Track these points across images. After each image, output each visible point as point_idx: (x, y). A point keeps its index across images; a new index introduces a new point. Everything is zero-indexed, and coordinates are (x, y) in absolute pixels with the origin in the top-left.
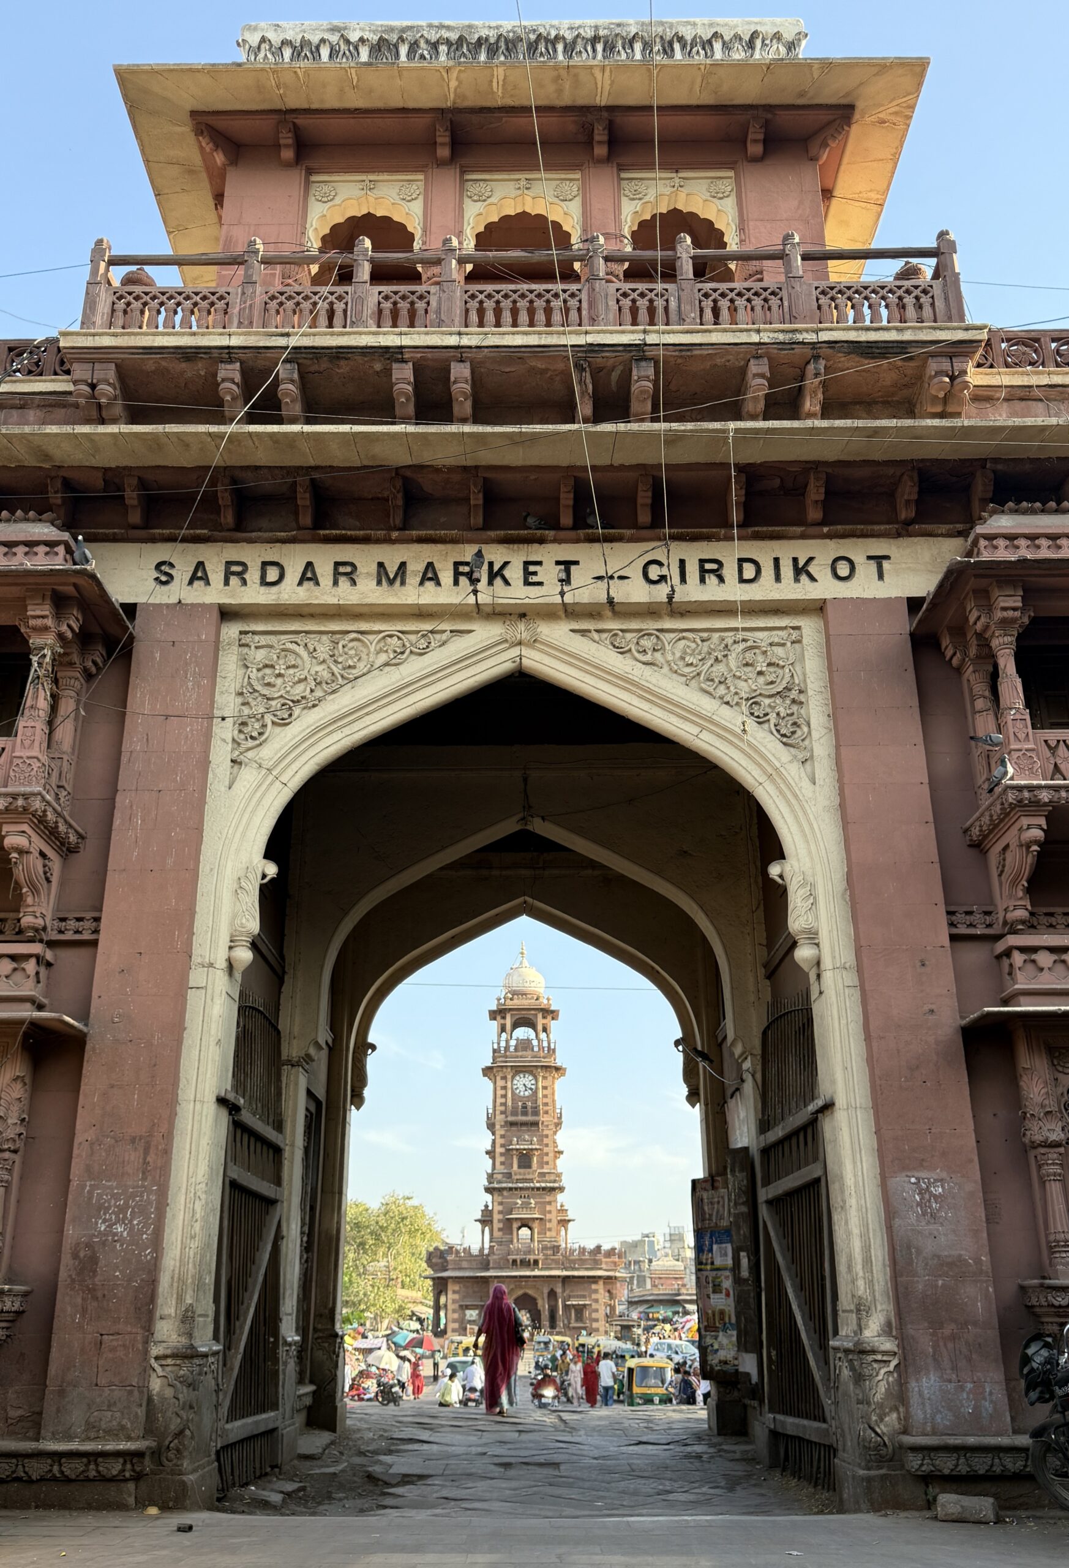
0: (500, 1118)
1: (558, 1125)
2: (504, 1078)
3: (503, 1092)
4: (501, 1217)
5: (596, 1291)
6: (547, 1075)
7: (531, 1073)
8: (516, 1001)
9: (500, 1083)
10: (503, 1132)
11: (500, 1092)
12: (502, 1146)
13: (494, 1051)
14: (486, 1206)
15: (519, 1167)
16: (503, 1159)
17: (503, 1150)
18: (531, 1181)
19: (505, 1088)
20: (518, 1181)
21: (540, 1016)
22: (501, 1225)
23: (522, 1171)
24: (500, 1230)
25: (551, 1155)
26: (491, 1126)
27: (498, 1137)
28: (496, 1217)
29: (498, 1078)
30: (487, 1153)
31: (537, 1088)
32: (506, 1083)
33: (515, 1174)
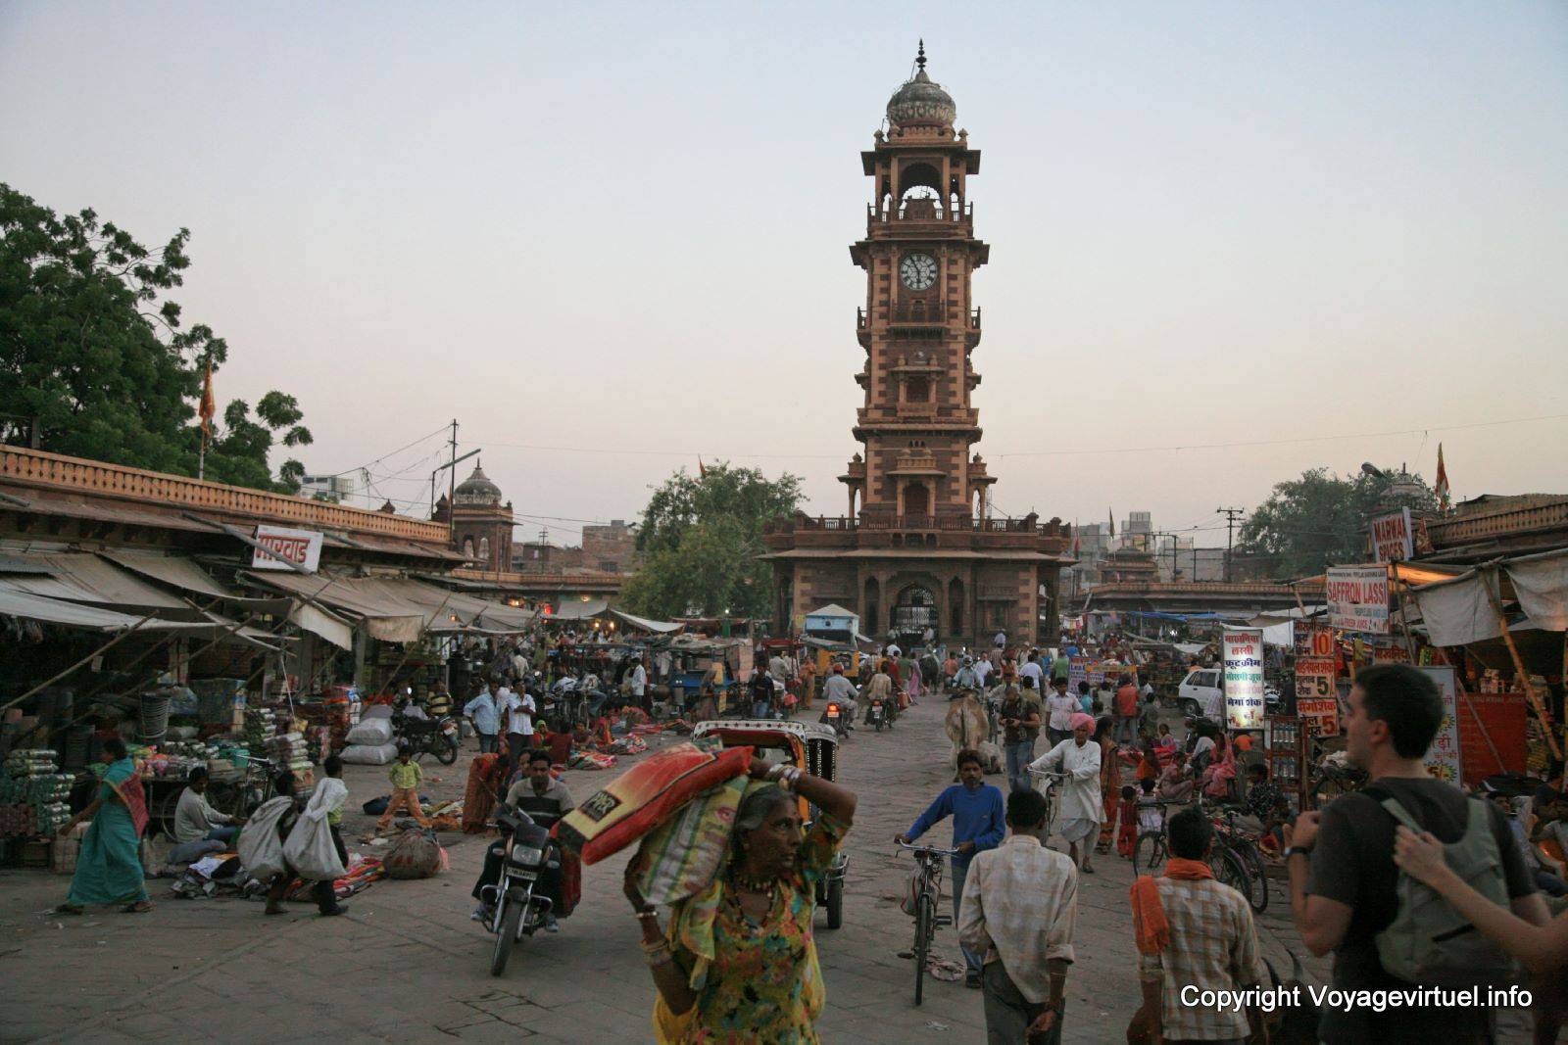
0: (880, 325)
1: (973, 339)
2: (886, 262)
3: (884, 284)
4: (878, 473)
5: (1026, 583)
6: (956, 257)
7: (931, 254)
8: (907, 137)
9: (880, 270)
10: (883, 346)
11: (879, 285)
12: (882, 367)
13: (871, 219)
14: (857, 458)
15: (909, 399)
16: (882, 387)
17: (882, 373)
18: (927, 420)
19: (887, 277)
20: (906, 420)
21: (947, 162)
22: (878, 486)
23: (914, 405)
24: (877, 492)
25: (961, 381)
26: (864, 339)
27: (875, 353)
28: (872, 473)
29: (877, 263)
30: (859, 379)
31: (939, 277)
32: (889, 269)
33: (902, 410)
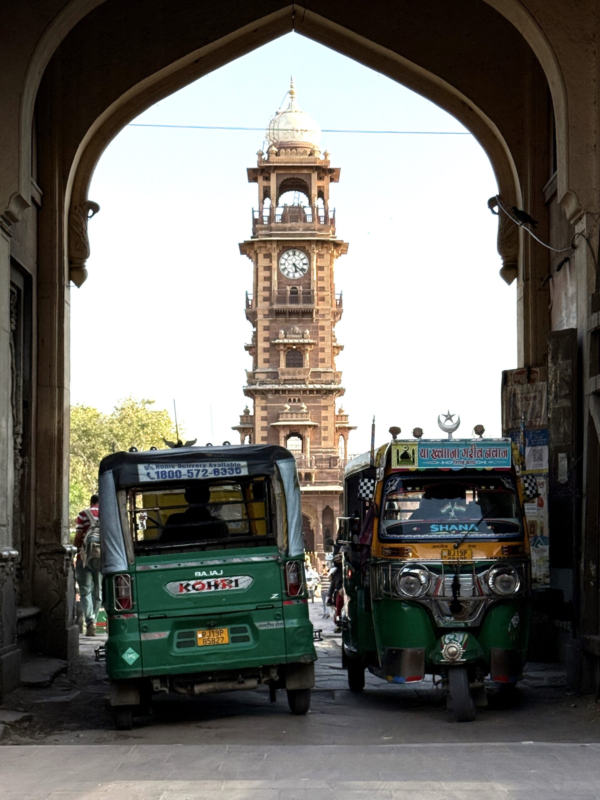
0: (263, 307)
1: (337, 314)
2: (268, 256)
3: (267, 274)
4: (265, 424)
6: (324, 252)
7: (303, 250)
8: (282, 157)
9: (264, 263)
10: (267, 323)
11: (263, 274)
12: (266, 340)
13: (255, 222)
14: (247, 412)
15: (288, 365)
16: (267, 355)
17: (267, 345)
18: (303, 381)
19: (269, 268)
20: (286, 382)
21: (315, 176)
22: (265, 434)
23: (291, 369)
24: (263, 439)
25: (328, 350)
26: (251, 316)
27: (260, 328)
28: (259, 424)
29: (260, 256)
30: (247, 348)
31: (310, 269)
32: (271, 262)
33: (283, 374)
